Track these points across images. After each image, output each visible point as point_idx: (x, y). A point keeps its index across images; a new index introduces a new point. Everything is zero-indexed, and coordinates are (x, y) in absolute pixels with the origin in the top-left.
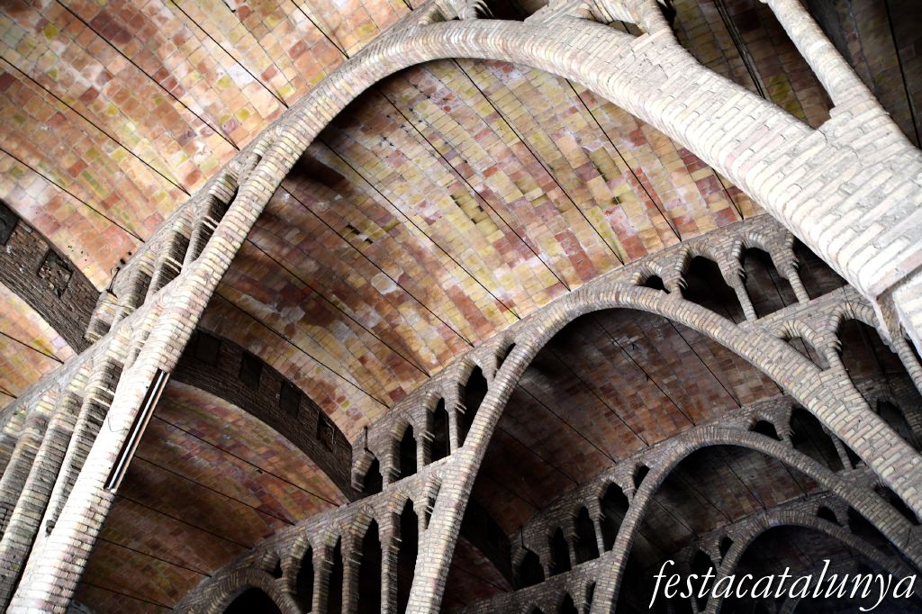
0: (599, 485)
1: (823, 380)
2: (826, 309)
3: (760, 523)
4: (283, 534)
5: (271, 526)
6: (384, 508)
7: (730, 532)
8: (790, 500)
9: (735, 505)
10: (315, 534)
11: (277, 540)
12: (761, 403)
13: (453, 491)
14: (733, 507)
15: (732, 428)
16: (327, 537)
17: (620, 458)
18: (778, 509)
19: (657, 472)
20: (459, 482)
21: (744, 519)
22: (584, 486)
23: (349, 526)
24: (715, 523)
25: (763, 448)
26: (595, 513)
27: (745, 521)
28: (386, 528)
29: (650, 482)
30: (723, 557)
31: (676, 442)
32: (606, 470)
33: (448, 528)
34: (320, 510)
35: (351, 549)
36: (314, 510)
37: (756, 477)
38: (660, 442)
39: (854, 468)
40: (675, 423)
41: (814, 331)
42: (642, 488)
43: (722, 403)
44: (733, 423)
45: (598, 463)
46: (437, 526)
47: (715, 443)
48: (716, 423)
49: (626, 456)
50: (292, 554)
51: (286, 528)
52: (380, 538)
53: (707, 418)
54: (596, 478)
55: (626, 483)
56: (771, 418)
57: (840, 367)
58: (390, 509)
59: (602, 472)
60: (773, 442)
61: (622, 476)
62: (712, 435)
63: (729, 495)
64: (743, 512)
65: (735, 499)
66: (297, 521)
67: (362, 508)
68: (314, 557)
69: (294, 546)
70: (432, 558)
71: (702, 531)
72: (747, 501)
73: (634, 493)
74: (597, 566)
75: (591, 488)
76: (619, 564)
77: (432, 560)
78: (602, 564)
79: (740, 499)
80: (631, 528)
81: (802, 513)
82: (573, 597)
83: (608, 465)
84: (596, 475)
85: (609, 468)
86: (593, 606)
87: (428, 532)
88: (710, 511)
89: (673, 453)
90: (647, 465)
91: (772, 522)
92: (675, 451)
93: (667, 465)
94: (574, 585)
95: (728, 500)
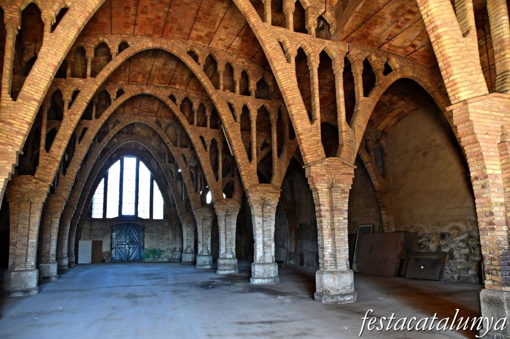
0: (97, 41)
1: (288, 66)
2: (299, 39)
3: (142, 90)
7: (125, 88)
8: (160, 85)
9: (135, 77)
12: (197, 44)
13: (79, 19)
14: (133, 77)
15: (179, 48)
17: (115, 32)
18: (153, 87)
19: (133, 50)
21: (135, 84)
22: (87, 36)
24: (120, 81)
25: (190, 64)
26: (90, 54)
29: (127, 53)
30: (117, 98)
31: (149, 40)
32: (104, 35)
37: (154, 69)
38: (141, 35)
39: (224, 91)
40: (154, 31)
41: (291, 44)
42: (122, 53)
43: (181, 34)
44: (181, 45)
45: (102, 29)
48: (173, 41)
49: (119, 33)
53: (170, 37)
54: (96, 36)
55: (113, 46)
56: (199, 53)
57: (294, 65)
59: (101, 34)
60: (196, 64)
61: (112, 42)
62: (169, 46)
63: (136, 71)
64: (136, 82)
65: (137, 74)
71: (112, 81)
72: (141, 77)
73: (117, 55)
74: (84, 83)
75: (91, 39)
76: (97, 87)
77: (55, 54)
78: (87, 83)
79: (139, 75)
80: (110, 72)
81: (163, 94)
82: (63, 93)
83: (106, 32)
84: (97, 34)
85: (107, 34)
86: (75, 102)
87: (53, 36)
88: (122, 74)
89: (145, 45)
90: (129, 43)
91: (147, 92)
92: (147, 44)
93: (140, 49)
94: (65, 87)
95: (134, 73)
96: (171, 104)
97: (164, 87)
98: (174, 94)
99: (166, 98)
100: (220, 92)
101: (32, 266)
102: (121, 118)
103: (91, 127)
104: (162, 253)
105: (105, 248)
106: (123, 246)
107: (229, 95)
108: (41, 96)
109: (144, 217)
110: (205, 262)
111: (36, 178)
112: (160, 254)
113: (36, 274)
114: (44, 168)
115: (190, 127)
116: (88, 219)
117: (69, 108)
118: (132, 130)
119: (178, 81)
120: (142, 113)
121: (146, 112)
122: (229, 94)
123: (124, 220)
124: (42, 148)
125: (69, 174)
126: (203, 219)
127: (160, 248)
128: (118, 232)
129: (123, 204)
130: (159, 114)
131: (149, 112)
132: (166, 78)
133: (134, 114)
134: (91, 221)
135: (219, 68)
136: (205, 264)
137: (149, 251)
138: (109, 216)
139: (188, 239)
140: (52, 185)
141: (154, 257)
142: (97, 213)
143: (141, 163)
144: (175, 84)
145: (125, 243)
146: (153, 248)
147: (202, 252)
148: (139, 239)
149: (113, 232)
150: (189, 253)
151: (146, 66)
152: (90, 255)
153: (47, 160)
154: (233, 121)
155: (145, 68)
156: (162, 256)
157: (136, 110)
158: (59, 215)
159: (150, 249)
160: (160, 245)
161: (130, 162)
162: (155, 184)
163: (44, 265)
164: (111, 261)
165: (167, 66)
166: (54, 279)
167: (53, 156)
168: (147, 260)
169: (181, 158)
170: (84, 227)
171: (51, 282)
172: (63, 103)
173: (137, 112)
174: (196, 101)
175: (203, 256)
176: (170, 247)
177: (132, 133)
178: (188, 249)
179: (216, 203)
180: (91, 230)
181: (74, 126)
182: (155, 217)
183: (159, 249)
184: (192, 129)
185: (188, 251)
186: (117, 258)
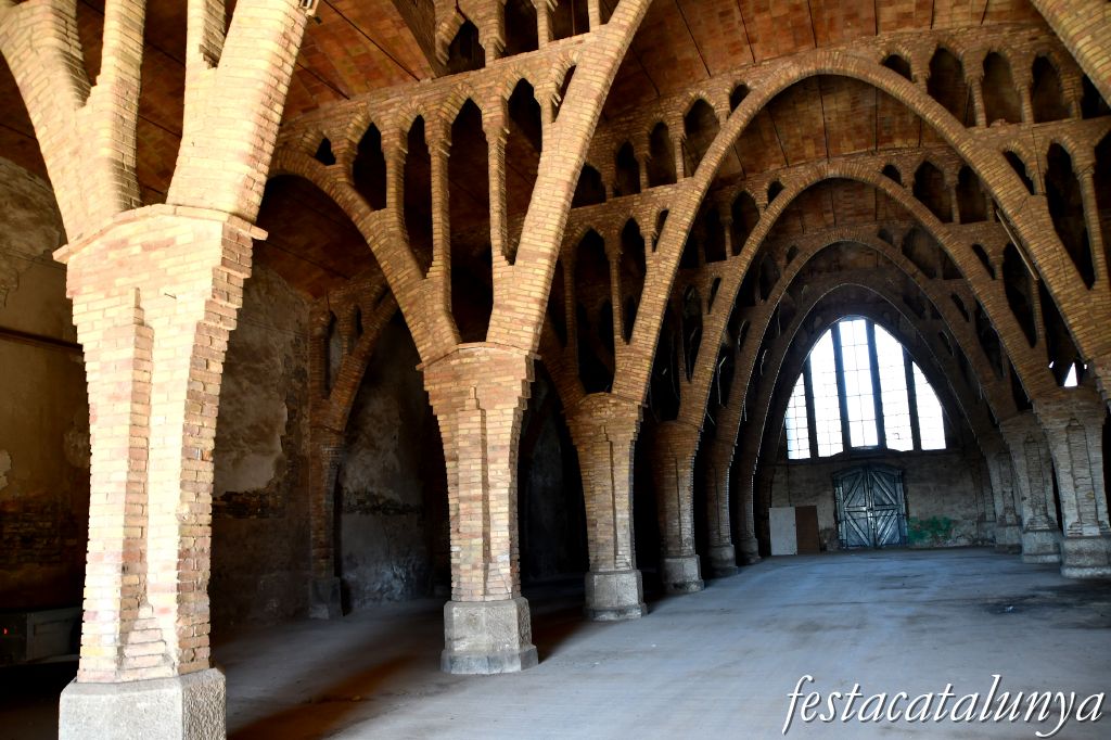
0: (685, 100)
3: (819, 171)
4: (331, 109)
5: (314, 97)
6: (490, 88)
7: (783, 177)
8: (858, 151)
9: (798, 147)
10: (383, 113)
11: (322, 116)
12: (902, 34)
13: (595, 78)
14: (795, 150)
15: (860, 58)
16: (402, 119)
18: (843, 159)
19: (760, 96)
20: (603, 68)
21: (802, 164)
22: (666, 98)
23: (438, 107)
24: (770, 164)
25: (893, 87)
26: (677, 131)
27: (803, 167)
28: (493, 116)
29: (749, 106)
30: (769, 203)
31: (789, 63)
32: (698, 84)
33: (587, 124)
34: (390, 83)
35: (442, 136)
36: (381, 82)
37: (833, 119)
38: (770, 60)
39: (988, 126)
40: (795, 40)
42: (739, 110)
43: (857, 25)
44: (863, 51)
45: (689, 73)
46: (571, 120)
47: (835, 72)
48: (842, 48)
49: (724, 70)
50: (349, 137)
51: (336, 102)
52: (484, 127)
53: (834, 41)
54: (683, 91)
55: (719, 101)
56: (909, 55)
58: (499, 91)
59: (691, 84)
60: (905, 82)
61: (716, 94)
62: (835, 62)
63: (796, 135)
64: (804, 157)
65: (800, 141)
66: (354, 95)
67: (456, 86)
68: (384, 142)
69: (351, 125)
70: (565, 158)
71: (753, 171)
72: (812, 146)
73: (729, 116)
74: (673, 192)
75: (675, 101)
76: (700, 194)
77: (565, 160)
78: (679, 191)
79: (806, 142)
80: (720, 155)
81: (867, 168)
82: (640, 223)
83: (700, 78)
84: (684, 87)
85: (701, 81)
86: (664, 236)
87: (557, 126)
88: (770, 150)
89: (783, 76)
90: (748, 84)
91: (832, 172)
92: (787, 74)
93: (773, 88)
94: (641, 211)
95: (793, 141)
96: (890, 187)
97: (867, 154)
98: (894, 162)
99: (877, 176)
100: (977, 132)
101: (627, 564)
102: (800, 242)
103: (726, 276)
104: (952, 526)
105: (824, 521)
106: (863, 515)
107: (1003, 132)
108: (551, 245)
109: (902, 448)
110: (1044, 546)
111: (614, 396)
112: (948, 531)
113: (635, 579)
114: (626, 374)
115: (945, 229)
116: (783, 462)
117: (654, 250)
118: (838, 261)
119: (897, 129)
120: (842, 220)
121: (851, 215)
122: (1002, 129)
123: (856, 459)
124: (617, 337)
125: (698, 378)
126: (1026, 442)
127: (946, 515)
128: (847, 485)
129: (850, 424)
130: (881, 215)
131: (857, 215)
132: (867, 131)
133: (828, 226)
134: (788, 466)
135: (967, 75)
136: (1042, 551)
137: (921, 523)
138: (824, 452)
139: (1004, 492)
140: (647, 406)
141: (936, 537)
142: (798, 449)
143: (878, 328)
144: (890, 139)
145: (864, 509)
146: (930, 516)
147: (1032, 521)
148: (896, 498)
149: (835, 484)
150: (1011, 525)
151: (815, 119)
152: (793, 537)
153: (629, 358)
154: (1026, 193)
155: (814, 123)
156: (953, 534)
157: (829, 217)
158: (690, 459)
159: (924, 519)
160: (947, 508)
161: (853, 330)
162: (916, 369)
163: (674, 561)
164: (839, 548)
165: (860, 106)
166: (694, 587)
167: (639, 349)
168: (918, 544)
169: (951, 304)
170: (775, 480)
171: (686, 593)
172: (641, 242)
173: (833, 221)
174: (949, 166)
175: (1035, 531)
176: (972, 511)
177: (840, 268)
178: (1007, 516)
179: (1038, 400)
180: (790, 485)
181: (668, 282)
182: (925, 446)
183: (945, 518)
184: (949, 233)
185: (1009, 521)
186: (853, 540)
